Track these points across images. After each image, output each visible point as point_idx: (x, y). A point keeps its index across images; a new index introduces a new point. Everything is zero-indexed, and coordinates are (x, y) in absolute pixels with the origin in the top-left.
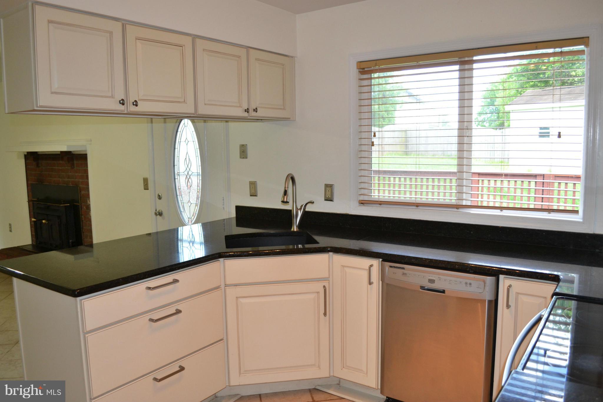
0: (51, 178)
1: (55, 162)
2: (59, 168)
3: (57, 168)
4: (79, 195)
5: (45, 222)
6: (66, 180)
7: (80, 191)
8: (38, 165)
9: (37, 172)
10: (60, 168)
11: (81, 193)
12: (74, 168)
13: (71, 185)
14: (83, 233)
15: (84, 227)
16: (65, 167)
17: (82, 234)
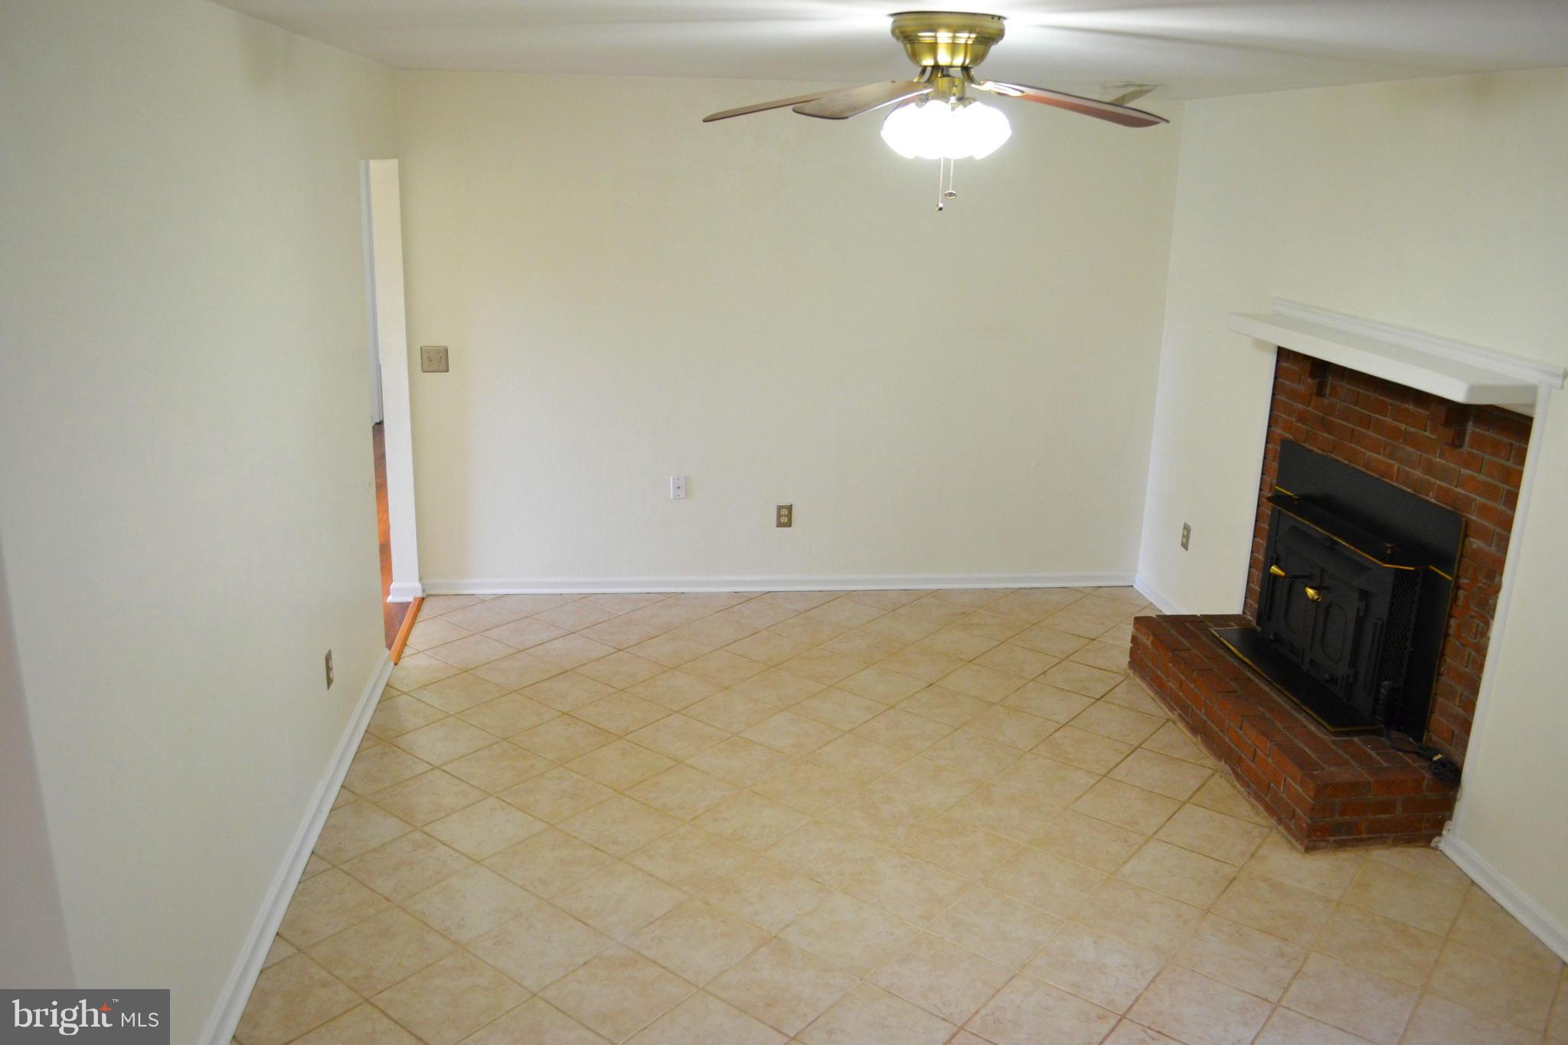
0: (1358, 447)
1: (1389, 401)
2: (1399, 424)
3: (1388, 420)
4: (1460, 546)
5: (1316, 597)
6: (1418, 473)
7: (1466, 536)
8: (1320, 392)
9: (1310, 409)
10: (1403, 427)
11: (1467, 543)
12: (1461, 446)
13: (1433, 500)
14: (1439, 675)
15: (1448, 659)
16: (1426, 431)
17: (1435, 676)
